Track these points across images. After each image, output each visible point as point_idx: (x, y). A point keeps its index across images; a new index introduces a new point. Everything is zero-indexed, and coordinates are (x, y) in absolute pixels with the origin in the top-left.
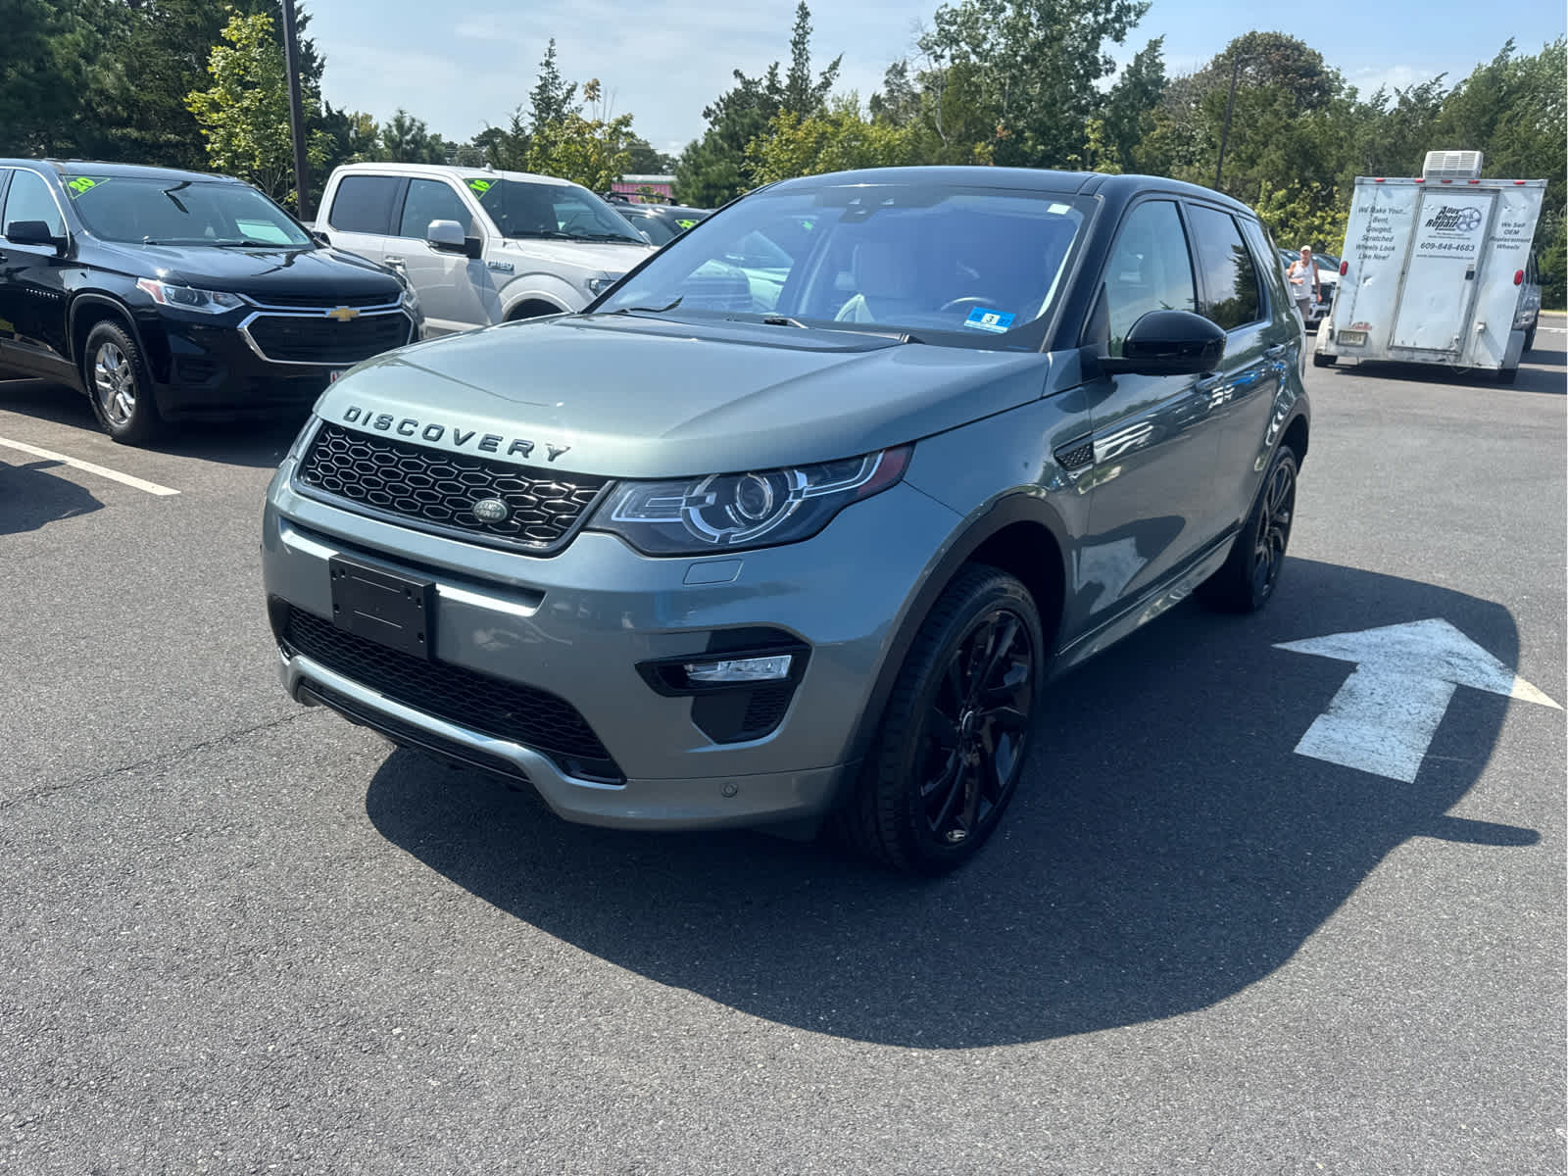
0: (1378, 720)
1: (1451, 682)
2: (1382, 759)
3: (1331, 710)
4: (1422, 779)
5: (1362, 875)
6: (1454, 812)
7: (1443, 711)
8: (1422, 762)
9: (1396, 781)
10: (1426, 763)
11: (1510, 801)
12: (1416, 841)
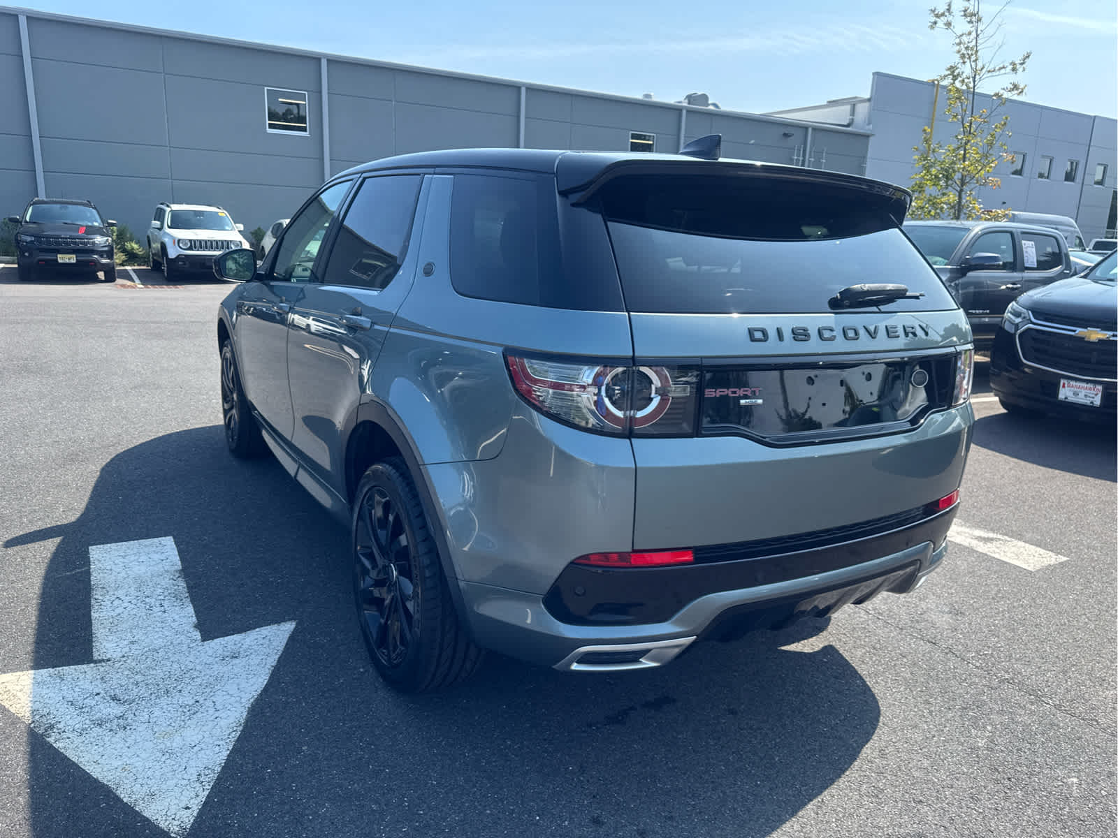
0: (140, 582)
1: (100, 661)
2: (117, 553)
3: (178, 575)
4: (85, 551)
5: (91, 498)
6: (58, 540)
7: (94, 615)
8: (89, 562)
9: (100, 544)
10: (87, 562)
11: (23, 559)
12: (73, 519)
